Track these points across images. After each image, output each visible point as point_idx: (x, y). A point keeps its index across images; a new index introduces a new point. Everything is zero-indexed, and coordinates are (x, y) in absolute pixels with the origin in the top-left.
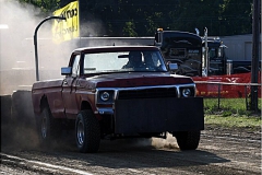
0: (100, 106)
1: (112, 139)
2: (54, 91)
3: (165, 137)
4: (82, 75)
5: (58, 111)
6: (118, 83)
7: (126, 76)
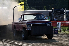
0: (28, 28)
1: (31, 36)
2: (17, 24)
3: (44, 36)
4: (24, 20)
5: (18, 29)
6: (32, 22)
7: (34, 21)
